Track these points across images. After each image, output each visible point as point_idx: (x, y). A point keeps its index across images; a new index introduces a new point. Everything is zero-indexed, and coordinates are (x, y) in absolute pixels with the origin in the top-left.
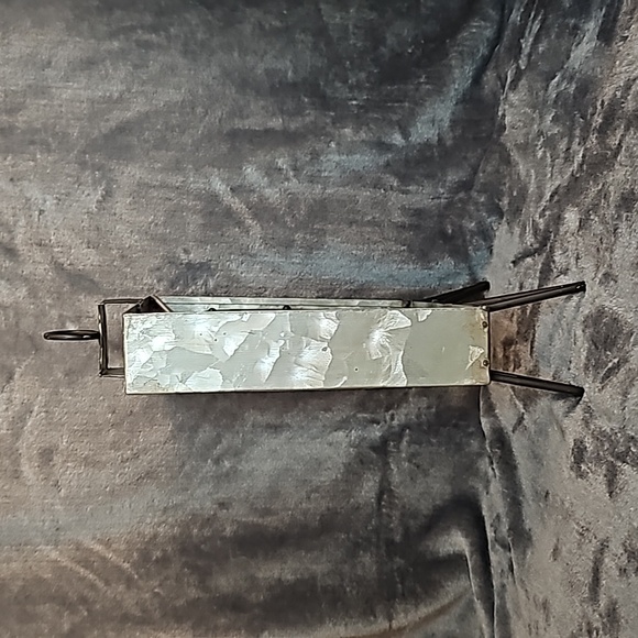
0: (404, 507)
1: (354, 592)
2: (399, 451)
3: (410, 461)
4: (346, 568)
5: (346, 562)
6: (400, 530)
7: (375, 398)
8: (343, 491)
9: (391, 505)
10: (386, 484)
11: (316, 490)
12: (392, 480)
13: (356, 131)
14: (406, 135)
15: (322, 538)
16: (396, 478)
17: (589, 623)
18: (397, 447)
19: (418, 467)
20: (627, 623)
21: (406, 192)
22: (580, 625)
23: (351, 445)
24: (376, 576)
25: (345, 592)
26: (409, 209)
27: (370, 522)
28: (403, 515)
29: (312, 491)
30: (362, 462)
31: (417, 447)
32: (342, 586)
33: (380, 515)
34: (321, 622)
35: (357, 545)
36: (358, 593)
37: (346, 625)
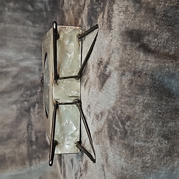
0: (36, 129)
1: (19, 158)
2: (34, 111)
3: (38, 114)
4: (16, 150)
5: (16, 148)
6: (35, 137)
7: (26, 93)
8: (15, 125)
9: (32, 129)
10: (30, 122)
11: (6, 125)
12: (32, 121)
13: (15, 4)
14: (33, 7)
15: (8, 141)
16: (33, 120)
17: (80, 168)
18: (34, 110)
19: (41, 116)
20: (90, 168)
21: (35, 27)
22: (79, 169)
23: (18, 110)
24: (26, 152)
25: (16, 158)
26: (36, 33)
27: (25, 135)
28: (36, 132)
29: (5, 126)
30: (22, 115)
31: (40, 109)
32: (14, 156)
33: (28, 132)
34: (7, 168)
35: (20, 143)
36: (20, 158)
37: (16, 169)
